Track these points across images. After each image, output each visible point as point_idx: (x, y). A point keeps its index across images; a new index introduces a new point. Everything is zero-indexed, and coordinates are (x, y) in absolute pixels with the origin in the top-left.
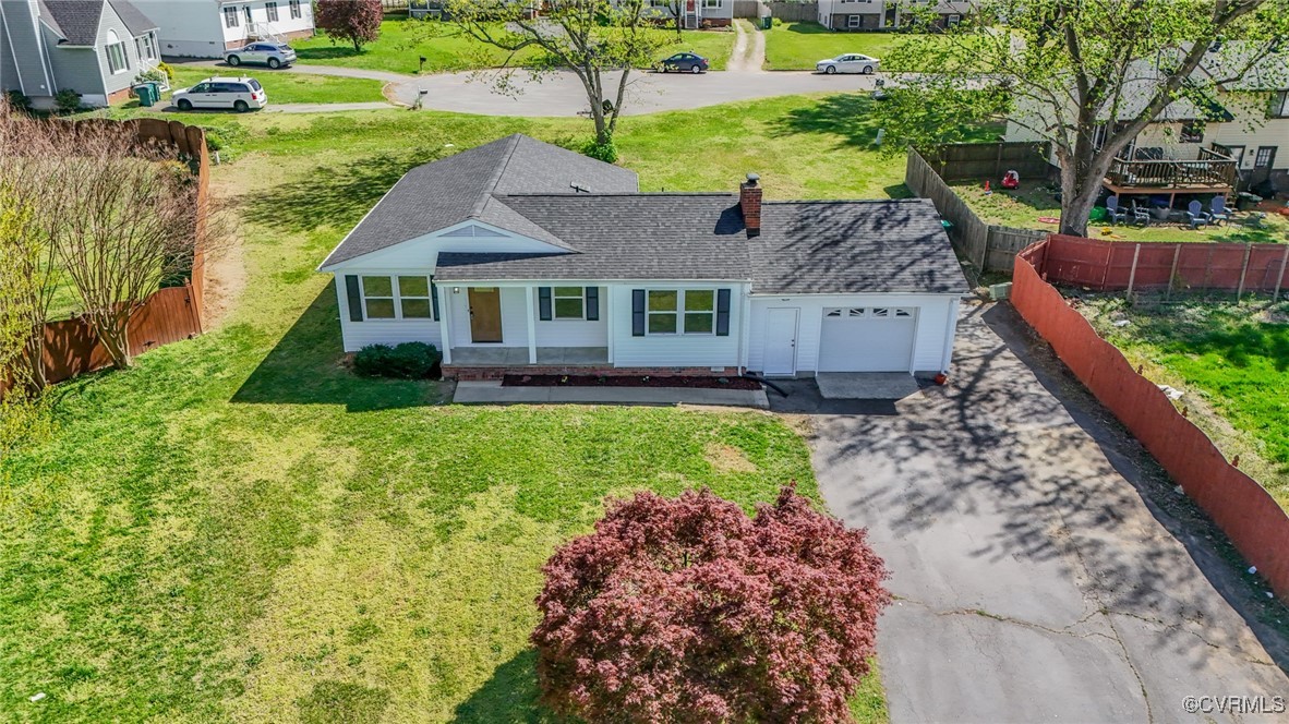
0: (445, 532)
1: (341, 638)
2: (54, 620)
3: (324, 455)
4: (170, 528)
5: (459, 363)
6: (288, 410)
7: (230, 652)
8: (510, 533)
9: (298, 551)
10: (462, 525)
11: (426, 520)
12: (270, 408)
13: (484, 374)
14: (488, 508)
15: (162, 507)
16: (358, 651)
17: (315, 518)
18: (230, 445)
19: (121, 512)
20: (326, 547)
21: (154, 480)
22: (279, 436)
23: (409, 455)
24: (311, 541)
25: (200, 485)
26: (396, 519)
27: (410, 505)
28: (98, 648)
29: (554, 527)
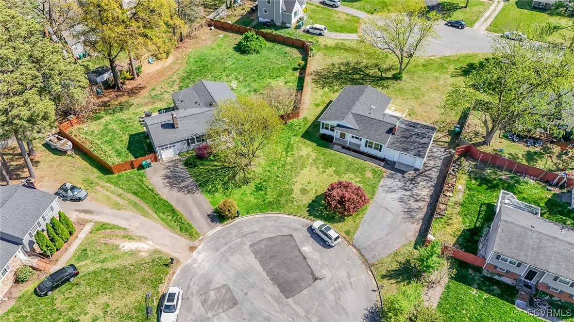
0: (323, 172)
1: (306, 182)
2: (276, 168)
3: (311, 153)
4: (289, 159)
5: (336, 142)
6: (308, 142)
7: (294, 180)
8: (332, 175)
9: (304, 169)
10: (326, 172)
11: (321, 169)
12: (306, 141)
13: (339, 145)
14: (330, 171)
15: (289, 155)
16: (308, 185)
17: (308, 164)
18: (299, 147)
19: (284, 154)
20: (308, 169)
21: (289, 150)
22: (306, 147)
23: (323, 157)
24: (306, 168)
25: (294, 153)
26: (318, 168)
27: (320, 166)
28: (280, 174)
29: (338, 177)
